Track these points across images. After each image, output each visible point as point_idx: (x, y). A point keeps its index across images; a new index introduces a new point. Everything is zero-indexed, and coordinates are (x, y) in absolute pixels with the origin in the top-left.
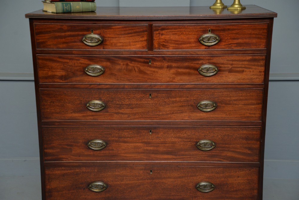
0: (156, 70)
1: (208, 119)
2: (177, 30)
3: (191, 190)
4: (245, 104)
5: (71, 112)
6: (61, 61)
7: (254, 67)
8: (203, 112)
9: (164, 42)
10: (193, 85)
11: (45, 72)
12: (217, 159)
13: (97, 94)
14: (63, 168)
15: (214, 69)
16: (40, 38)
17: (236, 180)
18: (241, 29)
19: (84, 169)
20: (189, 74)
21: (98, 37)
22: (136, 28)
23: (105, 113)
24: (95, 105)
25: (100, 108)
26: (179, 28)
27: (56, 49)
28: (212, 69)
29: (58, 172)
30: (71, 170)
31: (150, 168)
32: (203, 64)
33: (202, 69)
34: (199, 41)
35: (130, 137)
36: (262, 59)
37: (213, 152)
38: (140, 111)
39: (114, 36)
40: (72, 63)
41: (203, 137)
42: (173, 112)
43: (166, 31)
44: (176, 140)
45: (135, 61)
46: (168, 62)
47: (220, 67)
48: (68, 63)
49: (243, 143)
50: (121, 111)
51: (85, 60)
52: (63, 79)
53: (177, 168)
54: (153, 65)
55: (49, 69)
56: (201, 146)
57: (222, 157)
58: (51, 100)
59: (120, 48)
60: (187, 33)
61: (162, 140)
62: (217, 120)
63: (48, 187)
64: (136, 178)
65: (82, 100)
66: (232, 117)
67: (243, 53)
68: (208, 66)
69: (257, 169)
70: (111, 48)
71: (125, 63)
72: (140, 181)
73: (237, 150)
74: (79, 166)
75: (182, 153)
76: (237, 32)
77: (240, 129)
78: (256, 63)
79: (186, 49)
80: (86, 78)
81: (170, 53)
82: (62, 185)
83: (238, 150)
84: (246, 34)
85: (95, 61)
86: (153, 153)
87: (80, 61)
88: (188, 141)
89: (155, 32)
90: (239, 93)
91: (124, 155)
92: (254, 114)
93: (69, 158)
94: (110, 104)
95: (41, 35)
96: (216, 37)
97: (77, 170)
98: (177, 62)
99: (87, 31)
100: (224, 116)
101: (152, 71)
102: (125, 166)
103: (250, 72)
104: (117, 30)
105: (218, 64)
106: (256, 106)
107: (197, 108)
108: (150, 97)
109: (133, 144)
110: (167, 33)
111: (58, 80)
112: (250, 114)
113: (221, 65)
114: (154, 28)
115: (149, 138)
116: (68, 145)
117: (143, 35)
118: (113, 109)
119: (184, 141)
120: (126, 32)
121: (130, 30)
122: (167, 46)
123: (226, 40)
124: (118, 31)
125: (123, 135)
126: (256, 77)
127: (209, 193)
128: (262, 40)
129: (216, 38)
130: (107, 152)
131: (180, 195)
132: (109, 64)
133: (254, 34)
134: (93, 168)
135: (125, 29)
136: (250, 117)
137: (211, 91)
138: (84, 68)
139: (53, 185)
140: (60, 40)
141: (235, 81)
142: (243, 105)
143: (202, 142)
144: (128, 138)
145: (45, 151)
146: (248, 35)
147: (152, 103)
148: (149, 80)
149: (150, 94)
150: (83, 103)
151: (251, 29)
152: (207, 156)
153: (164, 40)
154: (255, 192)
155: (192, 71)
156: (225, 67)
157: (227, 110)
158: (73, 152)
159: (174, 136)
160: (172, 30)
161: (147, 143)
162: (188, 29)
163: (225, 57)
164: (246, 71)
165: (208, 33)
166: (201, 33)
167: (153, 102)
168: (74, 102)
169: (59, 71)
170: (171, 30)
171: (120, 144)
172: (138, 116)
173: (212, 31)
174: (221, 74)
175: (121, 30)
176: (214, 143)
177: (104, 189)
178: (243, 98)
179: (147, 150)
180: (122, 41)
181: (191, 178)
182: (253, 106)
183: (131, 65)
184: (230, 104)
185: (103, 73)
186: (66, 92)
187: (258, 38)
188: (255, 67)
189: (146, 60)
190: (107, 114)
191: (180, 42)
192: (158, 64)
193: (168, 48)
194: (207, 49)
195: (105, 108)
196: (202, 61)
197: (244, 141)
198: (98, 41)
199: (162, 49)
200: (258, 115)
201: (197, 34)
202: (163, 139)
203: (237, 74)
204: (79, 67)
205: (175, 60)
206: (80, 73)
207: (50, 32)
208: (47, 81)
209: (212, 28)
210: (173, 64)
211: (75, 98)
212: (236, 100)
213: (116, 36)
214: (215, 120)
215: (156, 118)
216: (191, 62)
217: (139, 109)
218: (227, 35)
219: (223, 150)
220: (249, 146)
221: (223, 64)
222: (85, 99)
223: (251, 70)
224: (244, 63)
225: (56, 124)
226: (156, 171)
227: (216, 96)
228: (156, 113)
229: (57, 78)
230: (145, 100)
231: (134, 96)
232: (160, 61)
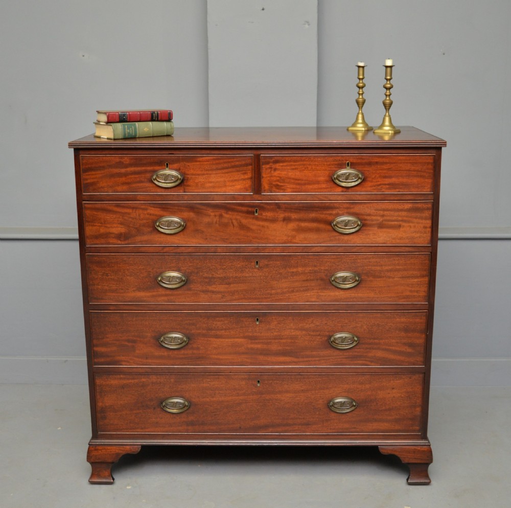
0: (266, 224)
1: (348, 300)
2: (298, 163)
3: (320, 409)
4: (403, 277)
5: (134, 289)
6: (120, 211)
7: (415, 220)
8: (340, 290)
9: (278, 181)
10: (324, 248)
11: (94, 228)
12: (360, 362)
13: (174, 261)
14: (122, 376)
15: (355, 222)
16: (88, 178)
17: (389, 393)
18: (395, 163)
19: (154, 378)
20: (317, 230)
21: (177, 174)
22: (235, 159)
23: (186, 292)
24: (171, 279)
25: (179, 283)
26: (301, 161)
27: (112, 192)
28: (352, 223)
29: (114, 381)
30: (134, 379)
31: (257, 377)
32: (338, 215)
33: (338, 223)
34: (333, 180)
35: (225, 329)
36: (428, 209)
37: (356, 352)
38: (241, 289)
39: (200, 172)
40: (136, 215)
41: (340, 328)
42: (292, 289)
43: (281, 164)
44: (298, 333)
45: (233, 210)
46: (284, 211)
47: (365, 220)
48: (129, 214)
49: (400, 337)
50: (210, 288)
51: (155, 209)
52: (122, 239)
53: (300, 376)
54: (261, 216)
55: (102, 223)
56: (337, 342)
57: (368, 359)
58: (103, 271)
59: (209, 190)
60: (314, 167)
61: (275, 333)
62: (361, 302)
63: (100, 404)
64: (234, 393)
65: (150, 272)
66: (384, 297)
67: (399, 198)
68: (346, 218)
69: (421, 376)
70: (196, 191)
71: (217, 214)
72: (241, 398)
73: (391, 348)
74: (147, 373)
75: (308, 353)
76: (390, 167)
77: (395, 316)
78: (419, 215)
79: (313, 192)
80: (157, 237)
81: (288, 198)
82: (121, 402)
83: (393, 348)
84: (403, 170)
85: (171, 210)
86: (261, 354)
87: (148, 211)
88: (316, 335)
89: (263, 166)
90: (394, 260)
91: (216, 357)
92: (417, 292)
93: (131, 361)
94: (194, 278)
95: (89, 173)
96: (358, 173)
97: (143, 380)
98: (298, 211)
99: (159, 166)
100: (372, 295)
101: (259, 226)
102: (217, 374)
103: (411, 227)
104: (206, 163)
105: (362, 215)
106: (419, 280)
107: (330, 283)
108: (257, 266)
109: (230, 340)
110: (283, 167)
111: (115, 241)
112: (411, 291)
113: (366, 217)
114: (262, 160)
115: (256, 330)
116: (129, 341)
117: (245, 170)
118: (199, 285)
119: (309, 335)
120: (220, 166)
121: (225, 163)
122: (283, 188)
123: (373, 178)
125: (214, 326)
126: (418, 235)
127: (348, 414)
128: (426, 180)
129: (358, 175)
130: (190, 352)
131: (304, 418)
132: (192, 215)
133: (414, 171)
134: (168, 377)
135: (217, 161)
136: (411, 296)
137: (352, 257)
138: (154, 222)
139: (107, 401)
140: (118, 179)
141: (388, 242)
142: (400, 278)
143: (338, 335)
144: (222, 330)
145: (95, 349)
146: (405, 172)
147: (261, 276)
148: (254, 240)
149: (257, 262)
150: (152, 276)
151: (410, 163)
152: (346, 358)
153: (278, 178)
154: (418, 411)
155: (322, 226)
156: (372, 220)
157: (376, 286)
158: (137, 352)
159: (294, 327)
160: (291, 163)
161: (253, 339)
162: (315, 161)
163: (371, 205)
164: (403, 226)
165: (346, 168)
166: (336, 168)
167: (261, 274)
168: (138, 274)
169: (116, 226)
170: (288, 163)
171: (209, 339)
173: (352, 165)
174: (366, 230)
175: (211, 163)
176: (357, 337)
177: (186, 408)
178: (401, 267)
179: (252, 349)
180: (213, 180)
181: (321, 391)
182: (416, 280)
183: (227, 216)
184: (380, 277)
185: (184, 229)
186: (125, 259)
187: (421, 176)
188: (418, 219)
189: (250, 209)
190: (189, 292)
191: (303, 182)
192: (269, 214)
193: (284, 191)
194: (345, 192)
195: (185, 283)
196: (337, 210)
197: (403, 334)
198: (177, 181)
199: (275, 192)
200: (423, 294)
201: (329, 169)
202: (277, 332)
203: (390, 230)
204: (147, 220)
205: (295, 209)
206: (148, 230)
207: (103, 168)
208: (98, 242)
209: (351, 161)
210: (292, 214)
211: (140, 267)
212: (391, 271)
213: (203, 172)
214: (359, 301)
215: (265, 298)
216: (320, 212)
217: (240, 284)
218: (374, 172)
219: (370, 348)
220: (410, 341)
221: (369, 215)
222: (155, 270)
223: (411, 224)
224: (400, 213)
225: (111, 308)
226: (266, 382)
227: (359, 265)
228: (266, 291)
229: (114, 238)
230: (249, 271)
231: (232, 265)
232: (273, 210)
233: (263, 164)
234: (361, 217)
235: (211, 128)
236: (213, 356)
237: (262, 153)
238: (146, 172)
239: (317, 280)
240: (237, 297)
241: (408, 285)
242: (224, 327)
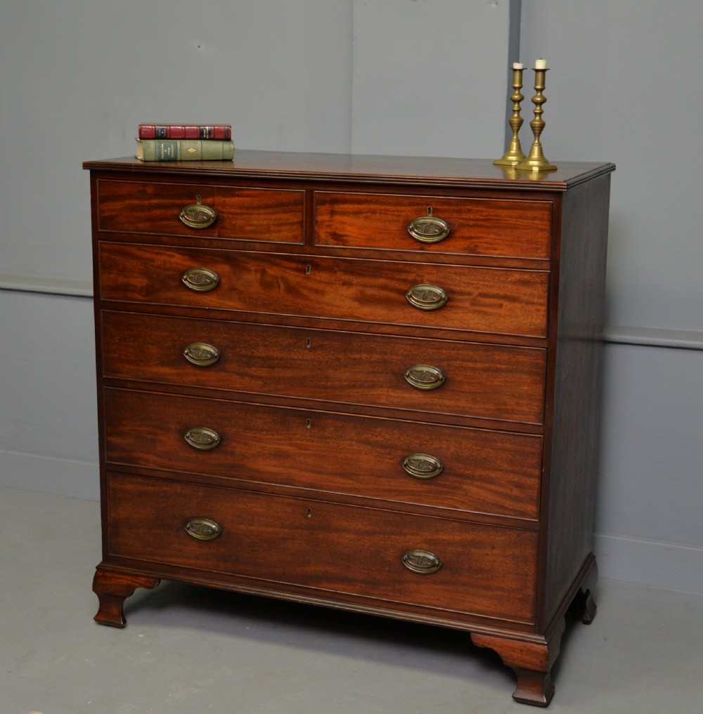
0: (320, 287)
1: (428, 407)
2: (361, 206)
3: (391, 564)
5: (157, 362)
6: (142, 256)
7: (524, 298)
8: (417, 391)
9: (336, 228)
10: (397, 328)
11: (111, 276)
12: (446, 501)
13: (205, 329)
14: (139, 480)
15: (439, 294)
16: (106, 209)
19: (178, 488)
20: (388, 302)
21: (209, 212)
22: (282, 196)
23: (219, 373)
24: (200, 354)
25: (210, 359)
27: (132, 231)
28: (435, 295)
29: (130, 486)
30: (153, 485)
31: (307, 505)
32: (416, 282)
33: (414, 293)
34: (408, 232)
35: (267, 431)
36: (542, 283)
37: (440, 485)
38: (288, 376)
39: (238, 211)
40: (161, 262)
41: (418, 446)
42: (354, 383)
43: (341, 206)
44: (361, 447)
45: (278, 265)
46: (344, 272)
47: (452, 292)
48: (153, 261)
50: (249, 371)
51: (184, 257)
52: (143, 295)
53: (363, 511)
54: (314, 277)
55: (120, 271)
57: (457, 499)
58: (121, 335)
59: (249, 236)
61: (331, 444)
62: (447, 412)
63: (112, 515)
64: (277, 523)
65: (175, 341)
66: (479, 408)
67: (500, 264)
68: (426, 287)
69: (535, 535)
70: (233, 235)
71: (259, 268)
73: (489, 486)
74: (169, 480)
77: (496, 438)
78: (528, 290)
80: (184, 296)
81: (348, 254)
82: (138, 516)
83: (493, 486)
85: (202, 259)
86: (312, 471)
87: (175, 259)
88: (385, 454)
89: (318, 207)
91: (255, 468)
92: (527, 406)
93: (151, 461)
94: (230, 354)
95: (107, 204)
96: (443, 225)
97: (165, 488)
98: (363, 273)
99: (189, 199)
100: (462, 403)
101: (312, 289)
102: (257, 492)
104: (245, 199)
105: (450, 284)
106: (530, 388)
107: (403, 379)
108: (309, 346)
109: (272, 446)
110: (343, 210)
111: (135, 295)
112: (517, 404)
113: (453, 288)
114: (316, 199)
115: (305, 437)
116: (148, 432)
117: (293, 212)
118: (235, 365)
120: (263, 204)
122: (345, 238)
125: (253, 424)
126: (528, 320)
127: (427, 576)
128: (540, 240)
129: (442, 227)
130: (222, 457)
131: (368, 574)
132: (226, 268)
134: (195, 488)
136: (518, 411)
137: (434, 345)
138: (182, 274)
139: (121, 511)
140: (140, 213)
142: (503, 382)
143: (421, 457)
144: (263, 431)
145: (109, 439)
147: (313, 360)
148: (305, 309)
149: (308, 340)
150: (177, 346)
152: (426, 493)
154: (530, 588)
155: (394, 296)
156: (463, 294)
157: (467, 390)
158: (158, 448)
159: (356, 438)
161: (302, 448)
162: (385, 204)
163: (461, 271)
164: (506, 306)
165: (426, 216)
166: (412, 214)
167: (313, 357)
168: (162, 342)
169: (136, 275)
172: (282, 386)
173: (436, 212)
174: (453, 306)
176: (441, 463)
177: (216, 535)
178: (504, 367)
180: (254, 222)
181: (393, 537)
182: (525, 388)
183: (272, 271)
185: (216, 286)
186: (147, 321)
188: (527, 297)
190: (223, 374)
192: (324, 275)
193: (345, 242)
194: (425, 249)
195: (218, 360)
196: (415, 275)
197: (506, 467)
198: (209, 220)
199: (332, 243)
200: (535, 410)
201: (404, 215)
202: (333, 442)
203: (488, 310)
204: (173, 271)
205: (358, 270)
206: (174, 284)
207: (124, 197)
208: (115, 296)
209: (434, 206)
210: (353, 278)
211: (164, 334)
212: (488, 370)
213: (241, 211)
214: (443, 411)
215: (318, 392)
216: (391, 277)
217: (285, 369)
218: (465, 223)
219: (460, 483)
220: (516, 479)
221: (459, 285)
222: (181, 339)
223: (517, 303)
224: (502, 286)
225: (129, 386)
226: (319, 513)
227: (444, 357)
228: (320, 381)
229: (134, 291)
230: (298, 351)
231: (277, 342)
232: (329, 270)
233: (317, 205)
234: (447, 287)
237: (317, 188)
238: (173, 206)
239: (387, 373)
242: (266, 428)
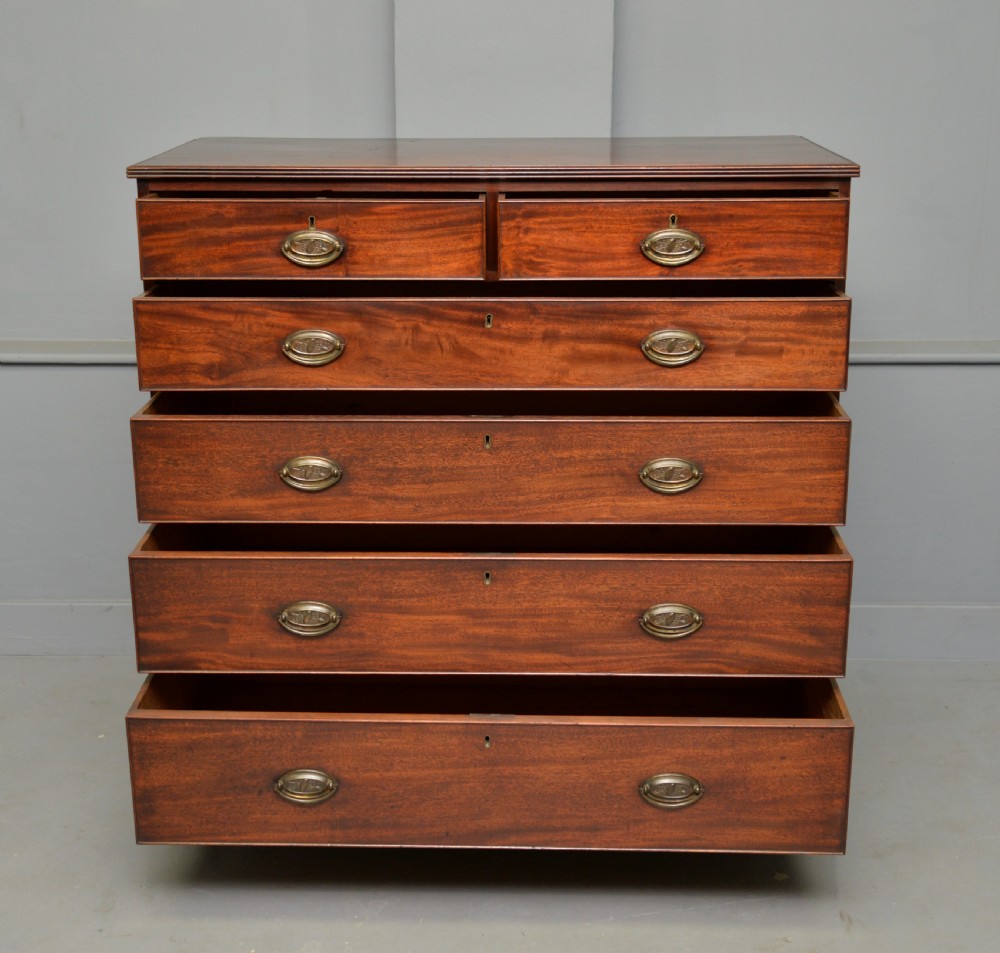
0: (508, 345)
1: (676, 517)
2: (571, 218)
3: (622, 799)
4: (792, 471)
5: (232, 492)
6: (210, 318)
7: (814, 339)
8: (659, 496)
9: (532, 253)
11: (158, 353)
12: (707, 665)
13: (315, 434)
14: (187, 725)
15: (690, 343)
16: (155, 246)
17: (774, 768)
18: (767, 217)
20: (613, 359)
21: (331, 239)
22: (449, 210)
23: (340, 498)
24: (309, 472)
25: (326, 479)
26: (579, 212)
27: (201, 276)
28: (684, 345)
31: (485, 730)
32: (654, 328)
33: (654, 343)
34: (642, 252)
35: (419, 595)
36: (839, 315)
37: (696, 644)
38: (455, 492)
39: (378, 236)
40: (243, 326)
42: (561, 493)
43: (540, 220)
44: (573, 603)
45: (441, 317)
46: (546, 319)
47: (711, 338)
48: (229, 324)
49: (792, 614)
50: (391, 491)
51: (283, 314)
52: (214, 376)
53: (577, 729)
54: (497, 330)
55: (172, 343)
56: (656, 624)
57: (724, 660)
58: (168, 455)
59: (396, 272)
60: (604, 226)
61: (525, 605)
62: (704, 520)
63: (140, 783)
65: (265, 456)
66: (752, 511)
68: (671, 334)
70: (369, 273)
71: (409, 324)
73: (772, 637)
76: (757, 225)
77: (783, 569)
78: (820, 327)
80: (284, 373)
83: (777, 637)
84: (782, 232)
85: (315, 317)
86: (495, 647)
87: (268, 319)
88: (613, 609)
89: (504, 224)
90: (774, 435)
91: (399, 652)
92: (821, 501)
93: (218, 661)
94: (358, 469)
95: (156, 236)
96: (694, 239)
98: (574, 320)
99: (297, 222)
100: (727, 506)
101: (495, 349)
103: (803, 352)
104: (389, 217)
105: (705, 327)
106: (827, 476)
107: (640, 481)
108: (488, 446)
109: (428, 618)
110: (544, 226)
111: (200, 379)
112: (808, 500)
113: (711, 333)
114: (501, 212)
115: (483, 597)
116: (214, 619)
117: (466, 232)
118: (367, 485)
119: (597, 609)
120: (418, 224)
121: (427, 216)
122: (543, 266)
123: (722, 248)
124: (392, 220)
126: (819, 369)
128: (831, 252)
129: (692, 242)
130: (343, 642)
131: (586, 817)
132: (358, 327)
133: (806, 232)
134: (288, 727)
135: (412, 214)
136: (809, 510)
137: (684, 429)
138: (281, 341)
139: (157, 776)
140: (214, 248)
141: (757, 383)
142: (787, 471)
143: (663, 610)
144: (412, 596)
145: (142, 636)
146: (788, 235)
147: (495, 467)
148: (484, 378)
149: (488, 438)
150: (269, 465)
151: (798, 217)
152: (675, 657)
153: (533, 248)
154: (837, 806)
155: (622, 350)
156: (725, 339)
157: (734, 488)
158: (231, 641)
159: (565, 592)
160: (558, 218)
161: (477, 615)
162: (607, 214)
163: (723, 307)
164: (789, 351)
165: (668, 227)
166: (648, 226)
167: (495, 462)
168: (240, 461)
169: (202, 348)
170: (554, 218)
171: (385, 615)
173: (681, 222)
174: (711, 358)
175: (401, 216)
176: (700, 614)
178: (787, 449)
179: (476, 636)
180: (404, 251)
181: (625, 760)
182: (818, 477)
183: (429, 329)
184: (745, 470)
185: (340, 355)
186: (213, 430)
187: (820, 244)
188: (818, 337)
189: (476, 316)
190: (347, 499)
191: (583, 255)
192: (514, 326)
193: (545, 273)
194: (668, 276)
195: (339, 480)
196: (653, 317)
197: (798, 608)
198: (331, 253)
199: (526, 275)
200: (833, 505)
201: (635, 229)
202: (529, 601)
203: (761, 359)
204: (265, 337)
205: (567, 316)
206: (268, 356)
207: (183, 226)
208: (165, 382)
209: (680, 213)
210: (561, 326)
211: (244, 448)
212: (766, 457)
213: (383, 236)
214: (698, 520)
215: (505, 512)
216: (617, 322)
217: (451, 483)
218: (725, 235)
219: (727, 638)
220: (813, 624)
221: (719, 328)
222: (275, 452)
223: (803, 347)
224: (782, 324)
226: (504, 739)
227: (700, 444)
228: (506, 496)
229: (198, 373)
230: (471, 455)
231: (435, 444)
232: (521, 317)
233: (502, 220)
234: (701, 331)
235: (401, 139)
236: (393, 651)
238: (269, 234)
239: (613, 474)
240: (446, 509)
241: (802, 487)
242: (417, 591)
